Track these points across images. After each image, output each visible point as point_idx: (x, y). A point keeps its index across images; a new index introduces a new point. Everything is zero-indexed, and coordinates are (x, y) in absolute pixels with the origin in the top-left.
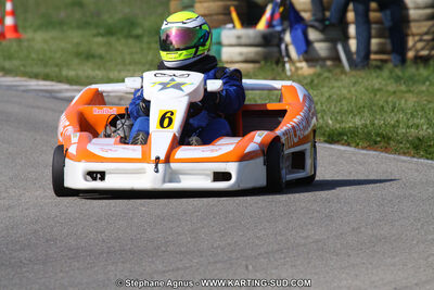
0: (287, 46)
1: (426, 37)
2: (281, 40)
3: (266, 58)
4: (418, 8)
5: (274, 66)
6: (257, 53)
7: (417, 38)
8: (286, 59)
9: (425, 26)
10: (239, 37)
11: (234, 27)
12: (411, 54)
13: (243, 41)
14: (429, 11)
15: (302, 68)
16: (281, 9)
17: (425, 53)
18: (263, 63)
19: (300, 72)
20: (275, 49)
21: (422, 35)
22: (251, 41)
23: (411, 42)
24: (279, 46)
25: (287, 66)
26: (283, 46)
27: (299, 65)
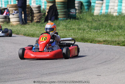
1: (38, 17)
4: (35, 11)
7: (36, 17)
9: (38, 14)
12: (35, 21)
14: (38, 11)
17: (38, 20)
18: (5, 22)
21: (37, 16)
23: (34, 19)
27: (12, 23)
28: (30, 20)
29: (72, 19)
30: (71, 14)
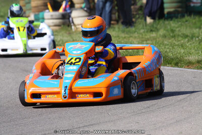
0: (72, 19)
2: (70, 16)
3: (64, 24)
5: (67, 27)
6: (60, 22)
8: (72, 24)
10: (52, 16)
11: (49, 11)
13: (54, 17)
15: (79, 28)
16: (69, 3)
18: (62, 26)
19: (78, 30)
20: (67, 20)
22: (57, 17)
24: (69, 19)
25: (73, 27)
26: (71, 19)
27: (78, 27)
28: (115, 20)
29: (192, 16)
30: (192, 5)
